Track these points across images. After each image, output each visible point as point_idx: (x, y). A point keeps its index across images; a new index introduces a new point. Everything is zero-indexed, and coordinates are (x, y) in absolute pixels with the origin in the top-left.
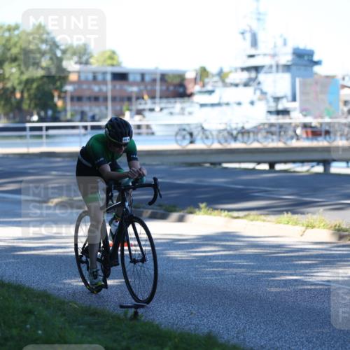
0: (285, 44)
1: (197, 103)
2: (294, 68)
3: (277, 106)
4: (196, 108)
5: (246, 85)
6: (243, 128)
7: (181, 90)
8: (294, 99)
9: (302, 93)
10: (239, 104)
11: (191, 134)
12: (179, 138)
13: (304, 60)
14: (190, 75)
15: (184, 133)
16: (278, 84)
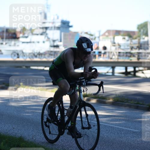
0: (58, 18)
1: (21, 42)
2: (61, 28)
3: (54, 43)
4: (20, 44)
5: (42, 34)
6: (39, 52)
7: (14, 36)
8: (61, 41)
9: (64, 39)
10: (38, 42)
11: (18, 54)
12: (13, 56)
13: (65, 25)
14: (18, 30)
15: (15, 54)
16: (55, 35)
